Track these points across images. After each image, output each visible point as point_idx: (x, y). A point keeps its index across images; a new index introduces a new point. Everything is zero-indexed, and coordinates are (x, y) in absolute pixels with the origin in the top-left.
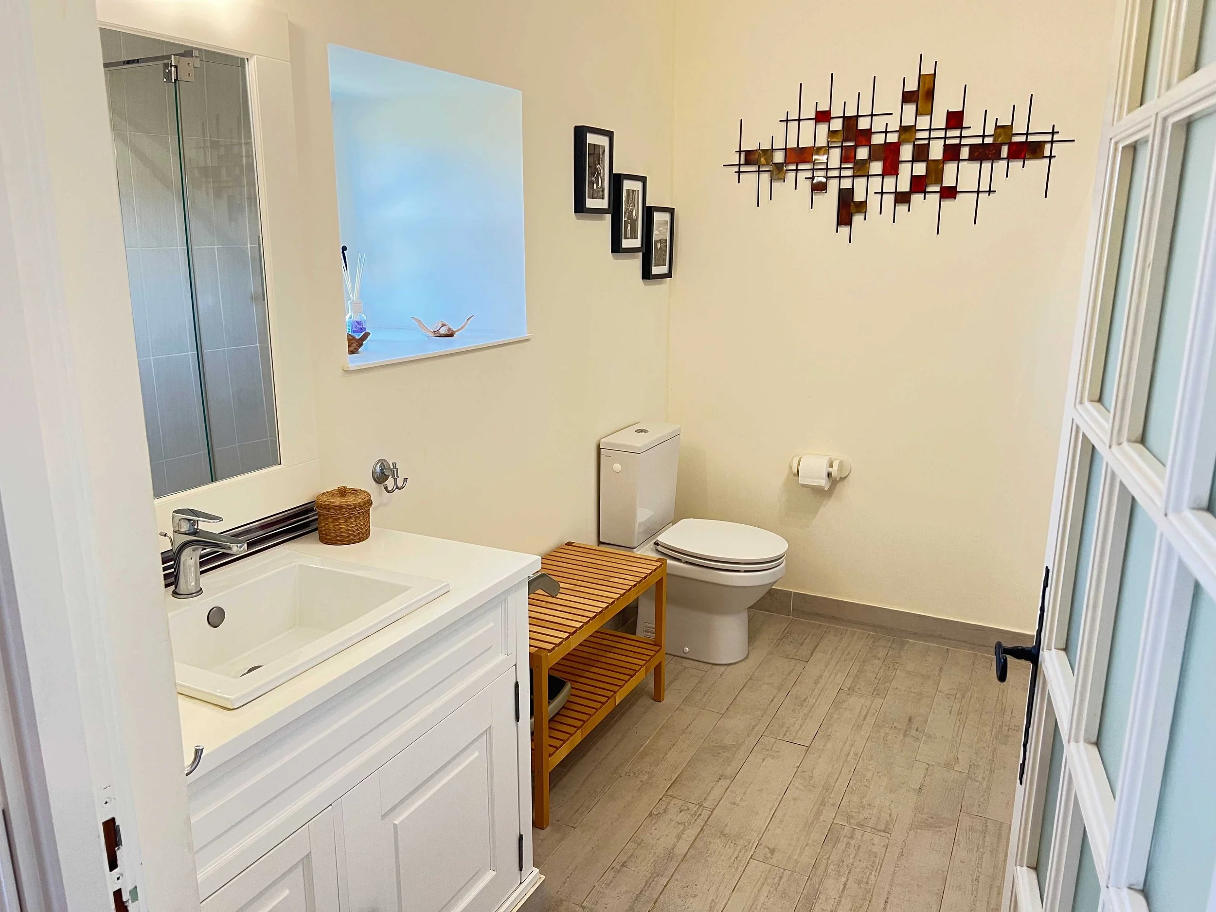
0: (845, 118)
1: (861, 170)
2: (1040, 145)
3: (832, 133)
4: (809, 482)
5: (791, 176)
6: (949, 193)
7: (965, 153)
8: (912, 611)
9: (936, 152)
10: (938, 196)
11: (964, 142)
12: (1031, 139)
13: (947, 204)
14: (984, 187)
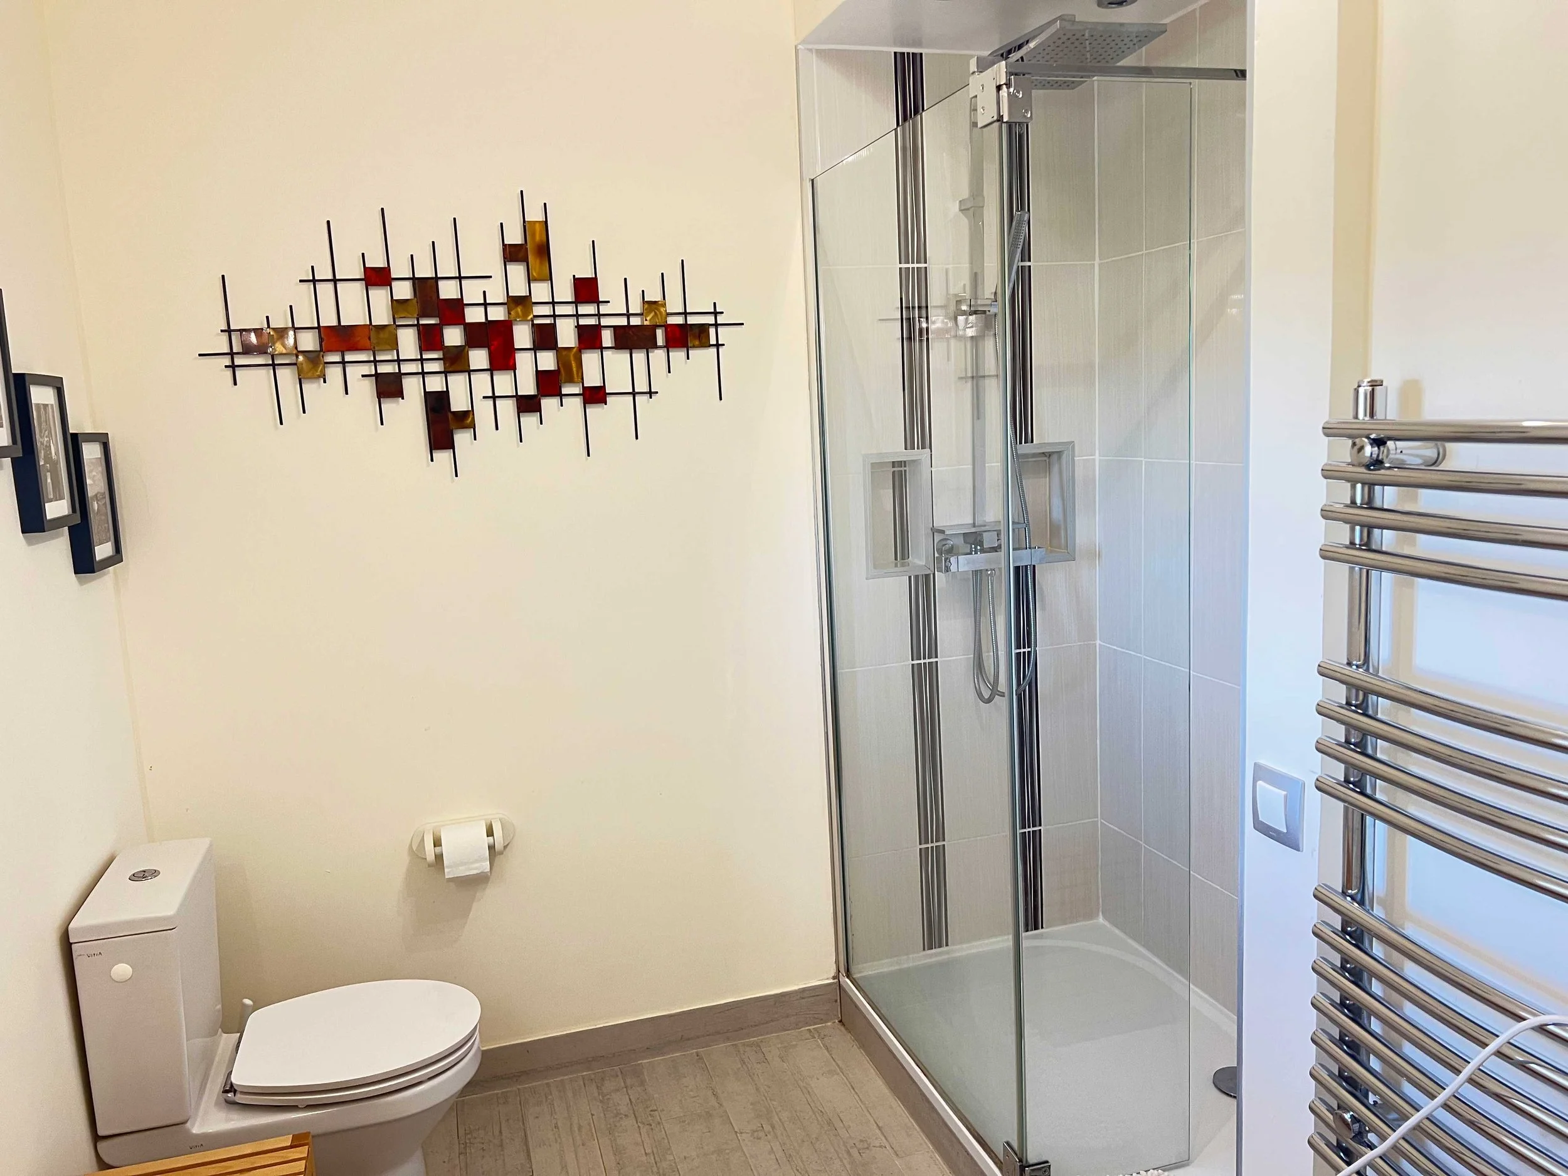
0: (414, 280)
1: (455, 362)
2: (703, 329)
3: (398, 305)
4: (462, 872)
5: (334, 374)
6: (595, 396)
7: (607, 338)
8: (637, 1017)
9: (567, 336)
10: (578, 401)
11: (605, 322)
12: (692, 320)
13: (593, 411)
14: (641, 386)
